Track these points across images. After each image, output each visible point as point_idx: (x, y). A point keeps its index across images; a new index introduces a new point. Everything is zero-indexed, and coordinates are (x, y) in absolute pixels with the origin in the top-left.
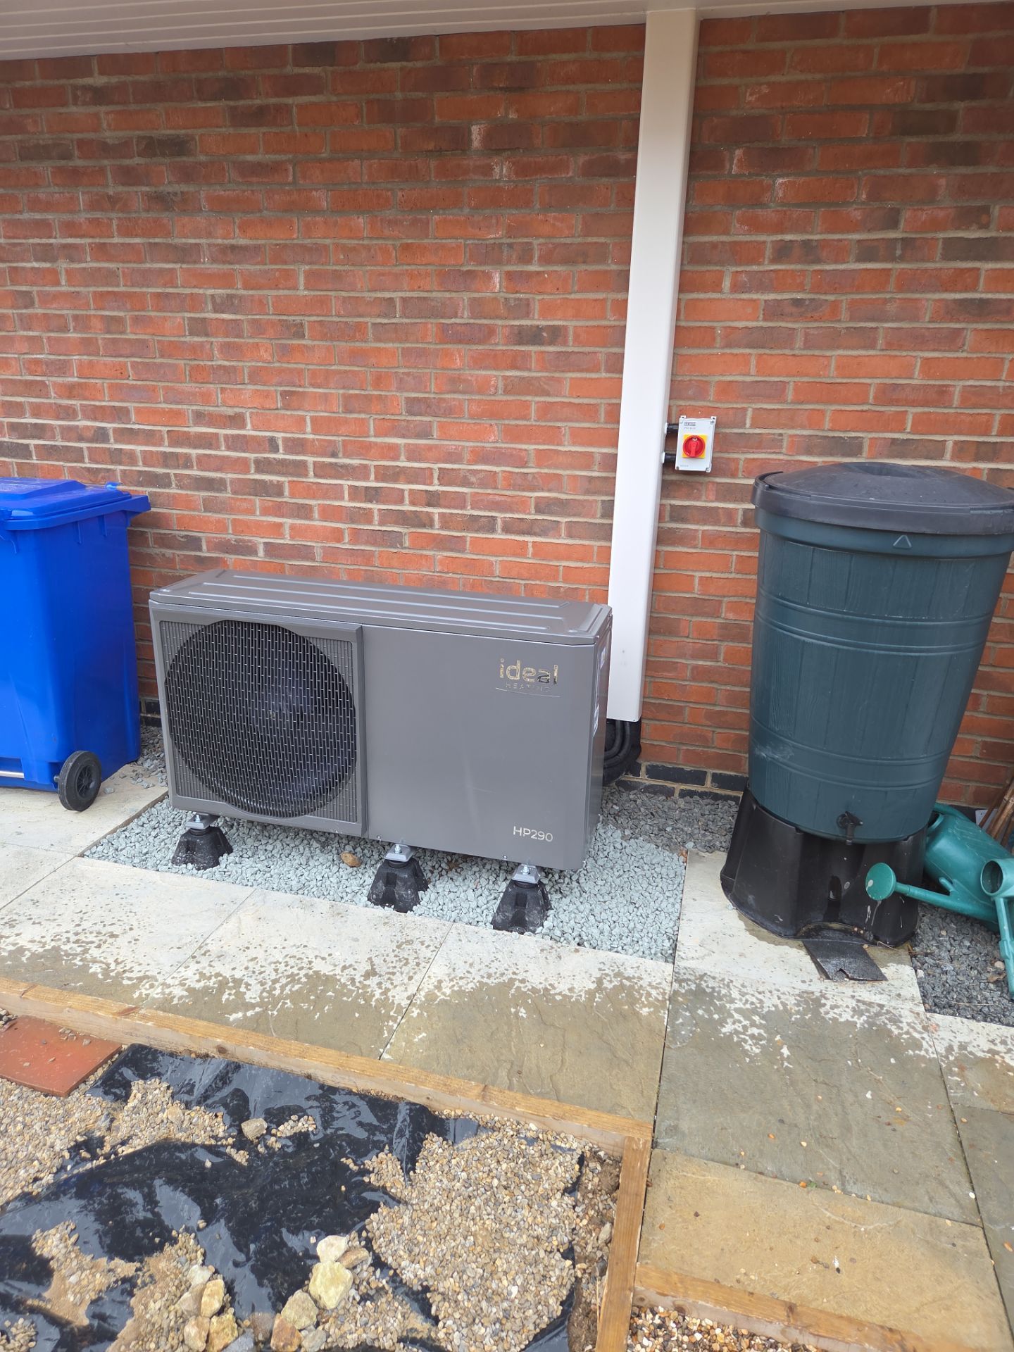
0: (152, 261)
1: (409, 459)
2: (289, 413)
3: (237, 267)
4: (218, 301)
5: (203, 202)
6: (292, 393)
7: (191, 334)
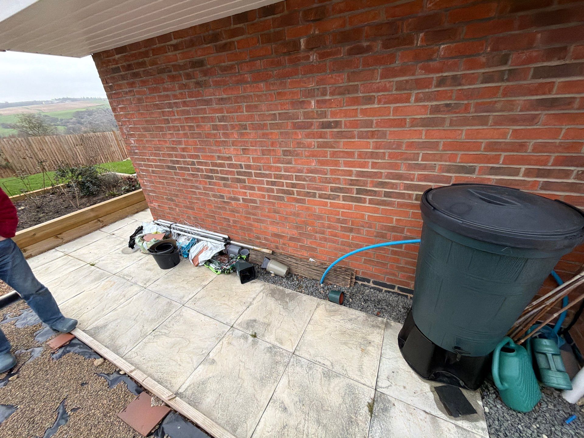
0: (199, 106)
1: (285, 172)
2: (245, 156)
3: (224, 106)
4: (220, 118)
5: (211, 83)
6: (245, 149)
7: (213, 130)
